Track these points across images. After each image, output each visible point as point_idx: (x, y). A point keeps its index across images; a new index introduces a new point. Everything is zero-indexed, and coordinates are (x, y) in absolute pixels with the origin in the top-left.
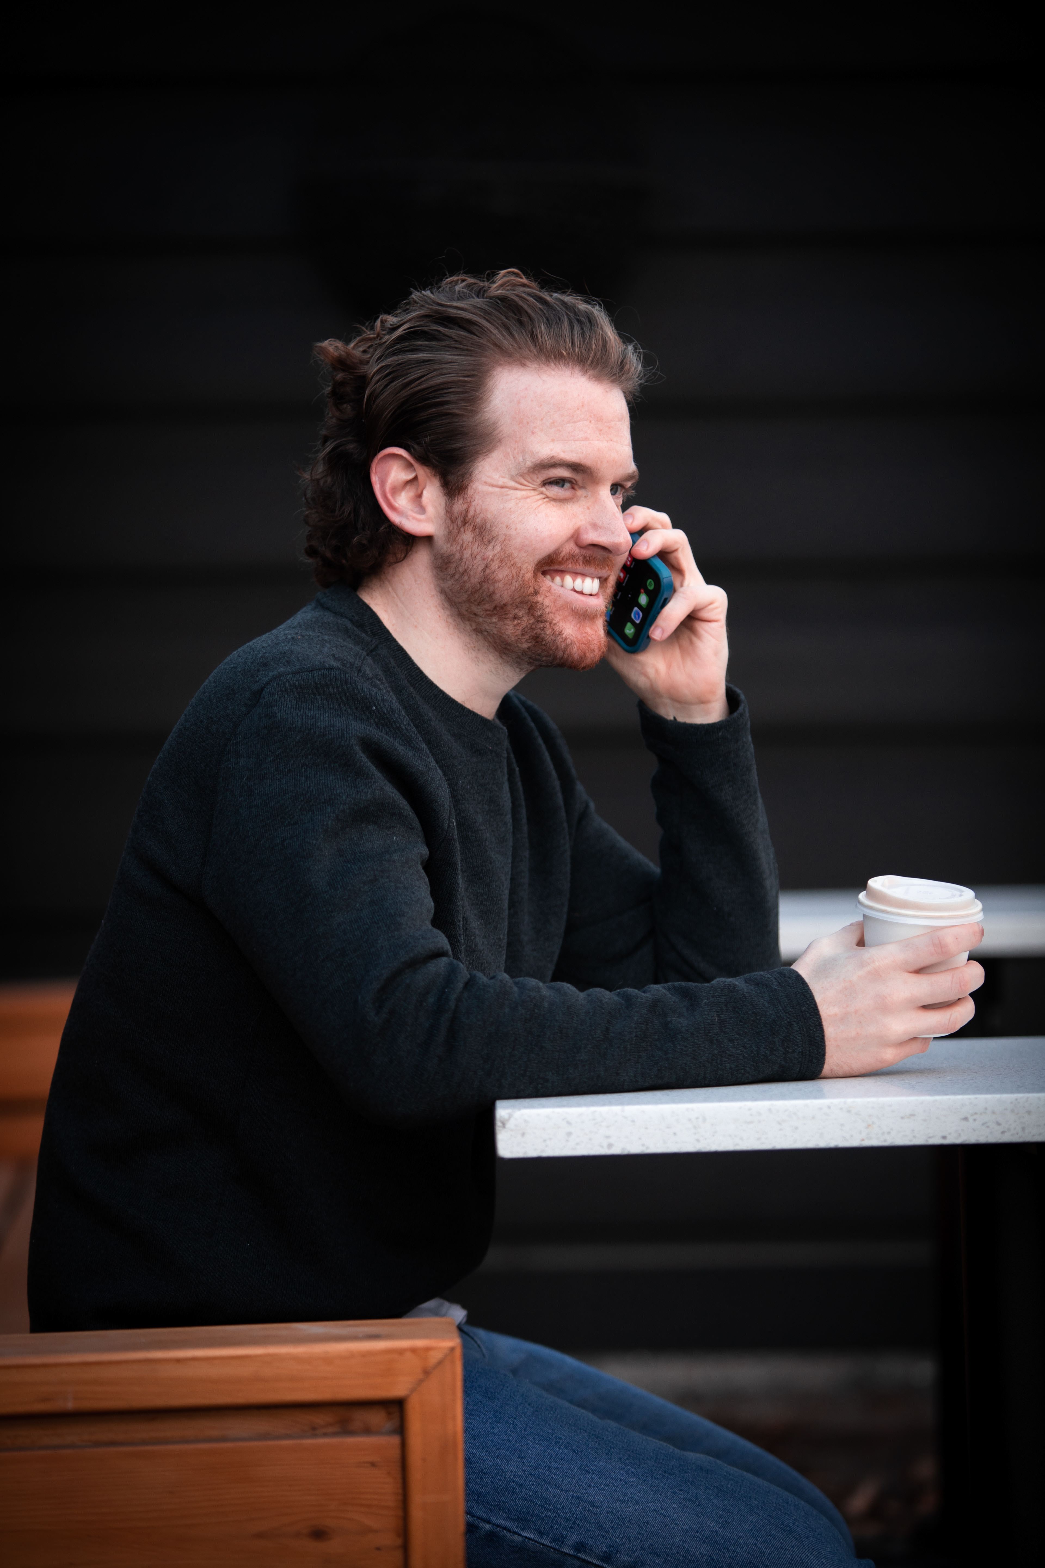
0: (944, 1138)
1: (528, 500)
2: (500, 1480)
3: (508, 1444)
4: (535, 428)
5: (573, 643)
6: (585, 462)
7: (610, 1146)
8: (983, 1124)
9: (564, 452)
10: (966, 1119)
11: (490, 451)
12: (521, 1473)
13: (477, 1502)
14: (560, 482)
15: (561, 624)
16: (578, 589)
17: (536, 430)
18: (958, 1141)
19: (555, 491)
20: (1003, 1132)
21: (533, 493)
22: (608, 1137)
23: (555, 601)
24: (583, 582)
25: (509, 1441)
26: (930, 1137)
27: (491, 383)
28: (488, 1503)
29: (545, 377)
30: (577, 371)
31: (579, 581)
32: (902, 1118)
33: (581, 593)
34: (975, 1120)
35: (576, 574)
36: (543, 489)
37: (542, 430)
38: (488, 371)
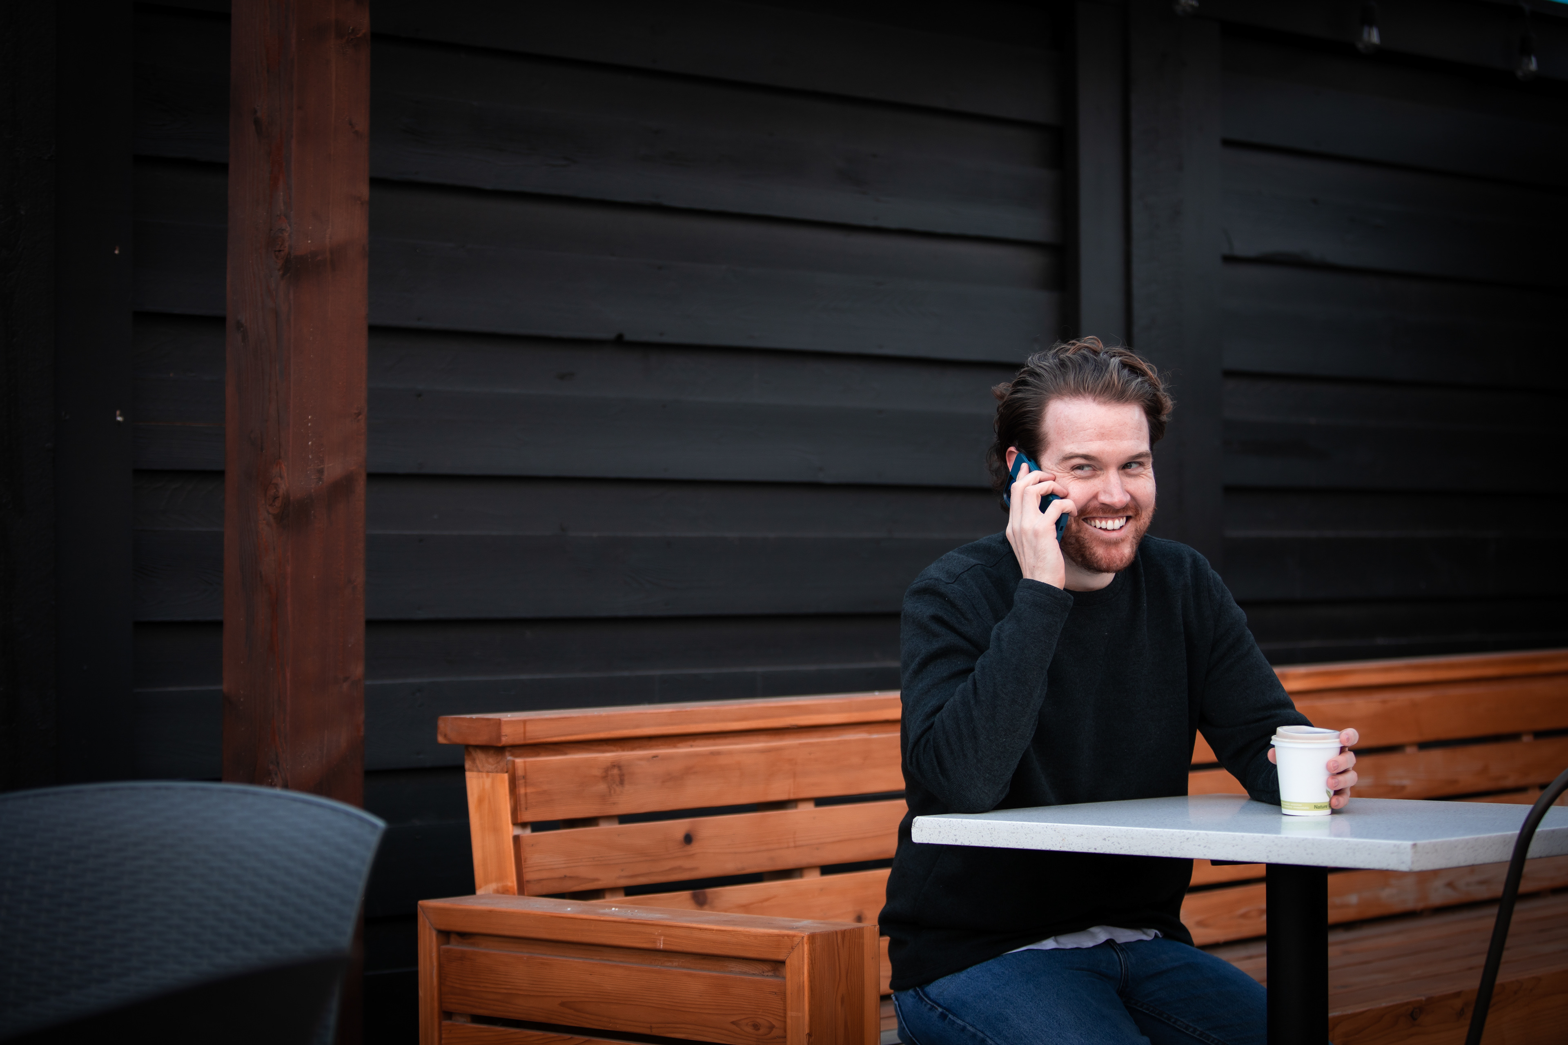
0: (1095, 849)
1: (1064, 479)
2: (1017, 1032)
3: (1029, 1013)
4: (1064, 436)
5: (1102, 559)
6: (1092, 454)
7: (956, 840)
8: (1112, 843)
9: (1078, 449)
10: (1105, 839)
11: (1046, 450)
12: (1028, 1030)
13: (1004, 1041)
14: (1080, 467)
15: (1095, 549)
16: (1104, 527)
17: (1064, 437)
18: (1102, 852)
19: (1079, 472)
20: (1121, 848)
21: (1067, 474)
22: (955, 835)
23: (1091, 536)
24: (1107, 523)
25: (1030, 1012)
26: (1089, 848)
27: (1046, 410)
28: (1009, 1042)
29: (1070, 406)
30: (1090, 399)
31: (1104, 523)
32: (1077, 836)
33: (1106, 530)
34: (1109, 840)
35: (1101, 519)
36: (1073, 473)
37: (1067, 437)
38: (1045, 403)
